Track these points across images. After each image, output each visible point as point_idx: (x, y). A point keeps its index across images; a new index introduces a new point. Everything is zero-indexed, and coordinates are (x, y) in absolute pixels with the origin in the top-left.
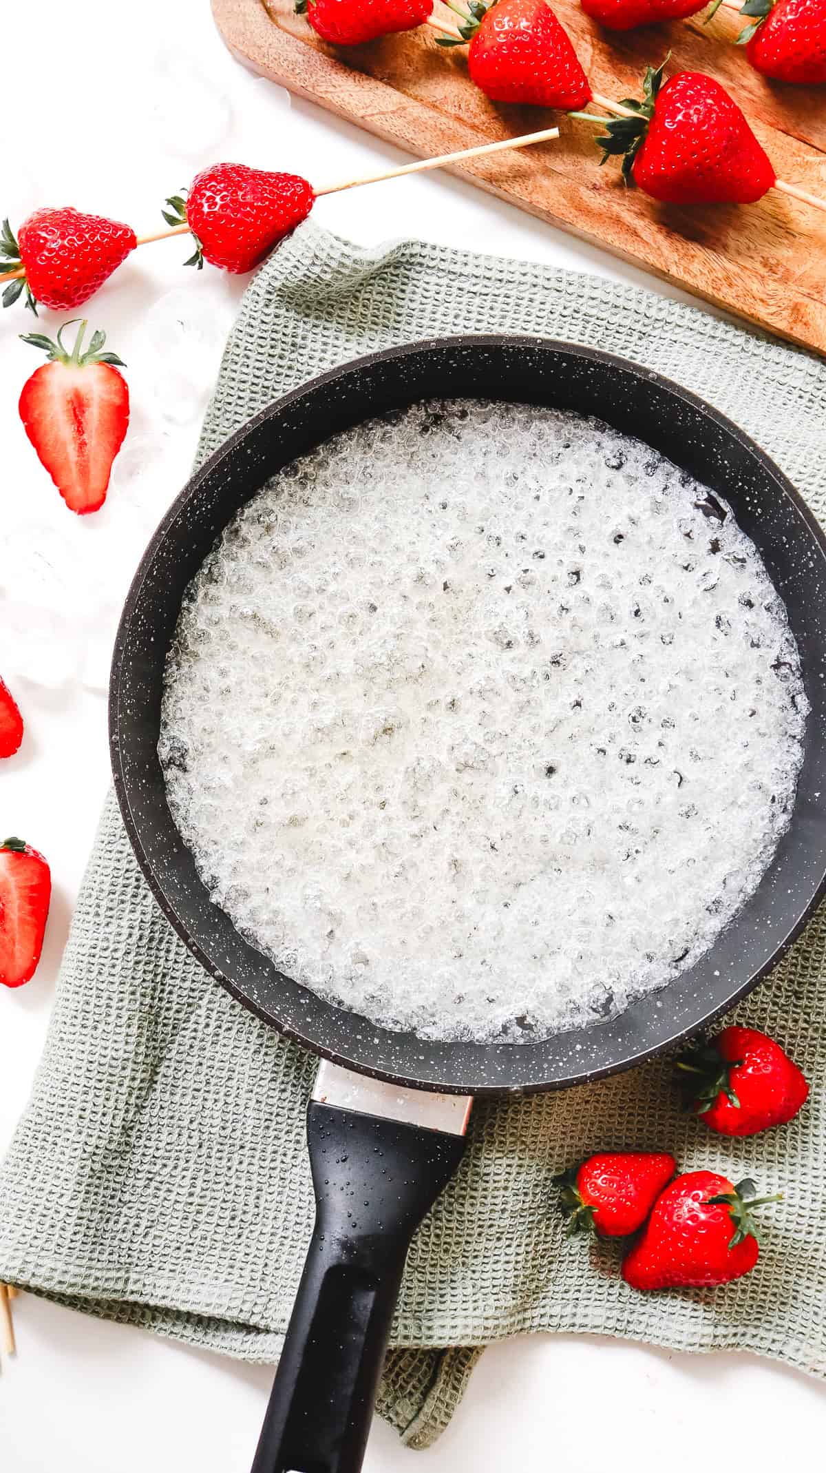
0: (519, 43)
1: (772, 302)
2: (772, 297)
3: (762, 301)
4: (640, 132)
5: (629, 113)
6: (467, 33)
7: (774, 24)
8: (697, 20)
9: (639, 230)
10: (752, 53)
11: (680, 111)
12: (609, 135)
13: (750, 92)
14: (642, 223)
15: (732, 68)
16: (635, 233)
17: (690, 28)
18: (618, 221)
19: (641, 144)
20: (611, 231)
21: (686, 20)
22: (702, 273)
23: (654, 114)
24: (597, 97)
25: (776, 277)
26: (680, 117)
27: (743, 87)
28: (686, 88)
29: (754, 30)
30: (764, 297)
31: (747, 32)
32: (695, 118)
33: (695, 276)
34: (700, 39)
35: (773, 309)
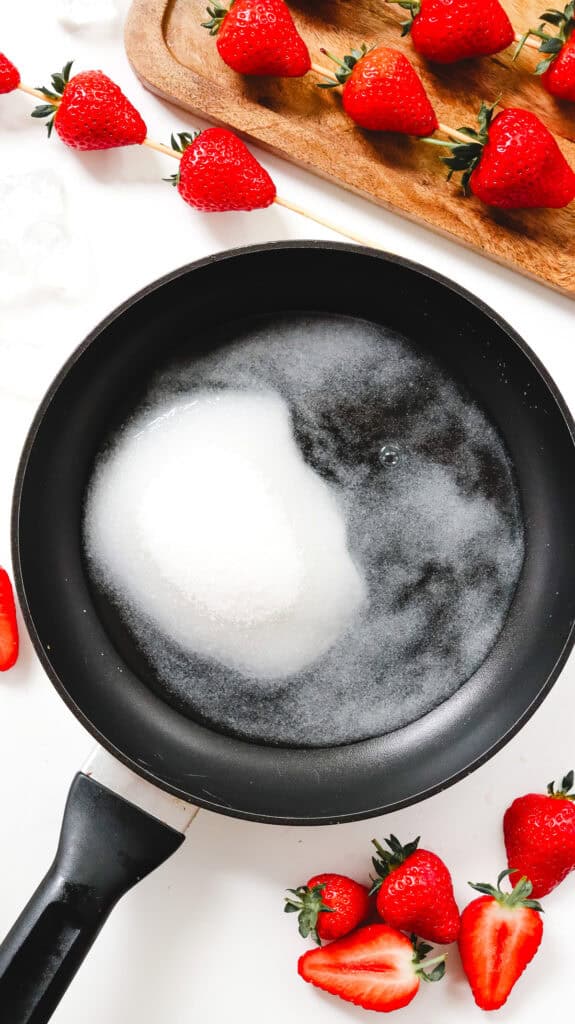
0: (383, 88)
1: (563, 270)
2: (563, 266)
3: (555, 269)
4: (478, 154)
5: (468, 139)
6: (341, 79)
7: (564, 59)
8: (502, 56)
9: (460, 216)
10: (546, 82)
11: (508, 139)
12: (452, 157)
13: (543, 109)
14: (462, 211)
15: (528, 91)
16: (457, 218)
17: (497, 62)
18: (443, 209)
19: (477, 163)
20: (439, 217)
21: (494, 56)
22: (508, 249)
23: (488, 140)
24: (443, 127)
25: (565, 250)
26: (508, 143)
27: (537, 106)
28: (513, 121)
29: (548, 64)
30: (556, 266)
31: (542, 65)
32: (519, 144)
33: (504, 251)
34: (503, 69)
35: (564, 276)
